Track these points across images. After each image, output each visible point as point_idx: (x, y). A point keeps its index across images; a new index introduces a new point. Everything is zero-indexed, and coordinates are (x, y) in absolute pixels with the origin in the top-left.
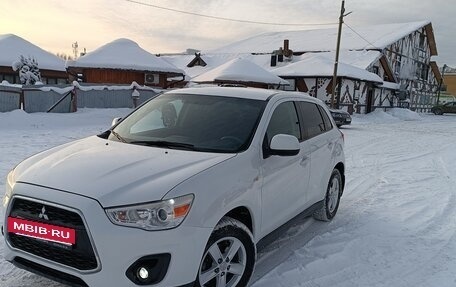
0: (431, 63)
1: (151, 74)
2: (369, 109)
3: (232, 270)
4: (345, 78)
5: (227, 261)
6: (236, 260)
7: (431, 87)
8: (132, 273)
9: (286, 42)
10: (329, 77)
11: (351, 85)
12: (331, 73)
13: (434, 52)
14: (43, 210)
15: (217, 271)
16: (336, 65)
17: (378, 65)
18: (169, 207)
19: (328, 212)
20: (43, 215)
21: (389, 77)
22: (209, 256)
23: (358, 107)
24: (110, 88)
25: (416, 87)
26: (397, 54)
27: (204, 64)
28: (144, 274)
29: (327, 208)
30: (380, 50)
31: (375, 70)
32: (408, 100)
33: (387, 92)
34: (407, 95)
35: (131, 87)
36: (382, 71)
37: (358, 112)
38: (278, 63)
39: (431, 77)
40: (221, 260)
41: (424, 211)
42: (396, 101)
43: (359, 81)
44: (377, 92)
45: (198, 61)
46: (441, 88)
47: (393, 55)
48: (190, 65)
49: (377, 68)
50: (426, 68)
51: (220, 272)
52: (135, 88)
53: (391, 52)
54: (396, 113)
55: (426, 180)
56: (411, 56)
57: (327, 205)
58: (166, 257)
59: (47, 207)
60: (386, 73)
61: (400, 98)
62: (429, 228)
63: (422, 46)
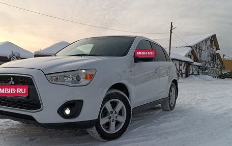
0: (216, 54)
2: (187, 75)
3: (118, 119)
4: (175, 59)
5: (116, 113)
6: (120, 113)
7: (218, 65)
8: (61, 111)
11: (178, 63)
13: (218, 48)
15: (110, 118)
17: (190, 54)
18: (82, 73)
19: (170, 106)
20: (11, 82)
21: (196, 60)
22: (105, 109)
23: (182, 74)
25: (210, 65)
26: (200, 49)
28: (68, 112)
29: (169, 103)
30: (191, 47)
31: (189, 56)
32: (206, 71)
33: (196, 67)
34: (206, 69)
36: (192, 57)
37: (182, 77)
39: (217, 60)
40: (112, 112)
41: (221, 108)
42: (201, 72)
43: (181, 61)
44: (191, 67)
46: (222, 67)
47: (198, 49)
50: (215, 56)
51: (112, 119)
53: (197, 48)
54: (201, 77)
55: (220, 97)
56: (206, 50)
57: (169, 101)
58: (81, 102)
59: (13, 77)
61: (202, 70)
62: (225, 113)
63: (211, 45)
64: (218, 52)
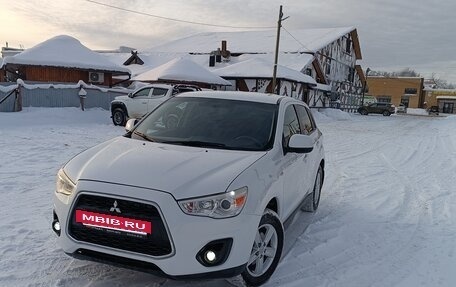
0: (356, 66)
1: (95, 72)
3: (267, 253)
4: (284, 79)
5: (264, 245)
6: (270, 244)
7: (357, 88)
8: (201, 256)
9: (224, 43)
10: (268, 79)
11: (289, 86)
12: (271, 75)
13: (359, 56)
14: (115, 205)
15: (257, 254)
16: (276, 67)
17: (311, 67)
18: (230, 197)
19: (314, 204)
20: (115, 208)
21: (321, 79)
24: (56, 87)
25: (344, 88)
26: (327, 58)
27: (141, 63)
28: (211, 256)
30: (313, 54)
31: (308, 72)
32: (339, 101)
33: (320, 93)
34: (338, 96)
35: (78, 85)
36: (314, 73)
38: (216, 64)
39: (356, 79)
40: (260, 244)
42: (328, 102)
43: (296, 82)
44: (311, 93)
45: (135, 59)
46: (365, 90)
47: (324, 58)
48: (127, 63)
49: (310, 70)
50: (354, 71)
51: (260, 255)
52: (81, 86)
53: (322, 55)
54: (329, 113)
55: (379, 174)
56: (339, 59)
57: (314, 197)
58: (229, 241)
60: (318, 76)
61: (332, 99)
62: (398, 215)
63: (348, 50)
64: (358, 62)
